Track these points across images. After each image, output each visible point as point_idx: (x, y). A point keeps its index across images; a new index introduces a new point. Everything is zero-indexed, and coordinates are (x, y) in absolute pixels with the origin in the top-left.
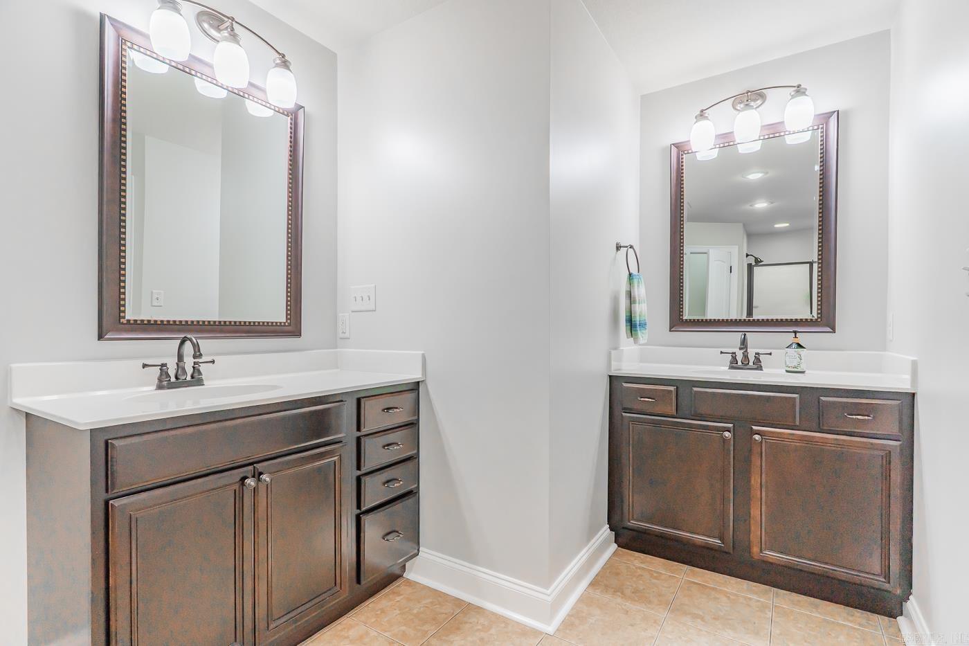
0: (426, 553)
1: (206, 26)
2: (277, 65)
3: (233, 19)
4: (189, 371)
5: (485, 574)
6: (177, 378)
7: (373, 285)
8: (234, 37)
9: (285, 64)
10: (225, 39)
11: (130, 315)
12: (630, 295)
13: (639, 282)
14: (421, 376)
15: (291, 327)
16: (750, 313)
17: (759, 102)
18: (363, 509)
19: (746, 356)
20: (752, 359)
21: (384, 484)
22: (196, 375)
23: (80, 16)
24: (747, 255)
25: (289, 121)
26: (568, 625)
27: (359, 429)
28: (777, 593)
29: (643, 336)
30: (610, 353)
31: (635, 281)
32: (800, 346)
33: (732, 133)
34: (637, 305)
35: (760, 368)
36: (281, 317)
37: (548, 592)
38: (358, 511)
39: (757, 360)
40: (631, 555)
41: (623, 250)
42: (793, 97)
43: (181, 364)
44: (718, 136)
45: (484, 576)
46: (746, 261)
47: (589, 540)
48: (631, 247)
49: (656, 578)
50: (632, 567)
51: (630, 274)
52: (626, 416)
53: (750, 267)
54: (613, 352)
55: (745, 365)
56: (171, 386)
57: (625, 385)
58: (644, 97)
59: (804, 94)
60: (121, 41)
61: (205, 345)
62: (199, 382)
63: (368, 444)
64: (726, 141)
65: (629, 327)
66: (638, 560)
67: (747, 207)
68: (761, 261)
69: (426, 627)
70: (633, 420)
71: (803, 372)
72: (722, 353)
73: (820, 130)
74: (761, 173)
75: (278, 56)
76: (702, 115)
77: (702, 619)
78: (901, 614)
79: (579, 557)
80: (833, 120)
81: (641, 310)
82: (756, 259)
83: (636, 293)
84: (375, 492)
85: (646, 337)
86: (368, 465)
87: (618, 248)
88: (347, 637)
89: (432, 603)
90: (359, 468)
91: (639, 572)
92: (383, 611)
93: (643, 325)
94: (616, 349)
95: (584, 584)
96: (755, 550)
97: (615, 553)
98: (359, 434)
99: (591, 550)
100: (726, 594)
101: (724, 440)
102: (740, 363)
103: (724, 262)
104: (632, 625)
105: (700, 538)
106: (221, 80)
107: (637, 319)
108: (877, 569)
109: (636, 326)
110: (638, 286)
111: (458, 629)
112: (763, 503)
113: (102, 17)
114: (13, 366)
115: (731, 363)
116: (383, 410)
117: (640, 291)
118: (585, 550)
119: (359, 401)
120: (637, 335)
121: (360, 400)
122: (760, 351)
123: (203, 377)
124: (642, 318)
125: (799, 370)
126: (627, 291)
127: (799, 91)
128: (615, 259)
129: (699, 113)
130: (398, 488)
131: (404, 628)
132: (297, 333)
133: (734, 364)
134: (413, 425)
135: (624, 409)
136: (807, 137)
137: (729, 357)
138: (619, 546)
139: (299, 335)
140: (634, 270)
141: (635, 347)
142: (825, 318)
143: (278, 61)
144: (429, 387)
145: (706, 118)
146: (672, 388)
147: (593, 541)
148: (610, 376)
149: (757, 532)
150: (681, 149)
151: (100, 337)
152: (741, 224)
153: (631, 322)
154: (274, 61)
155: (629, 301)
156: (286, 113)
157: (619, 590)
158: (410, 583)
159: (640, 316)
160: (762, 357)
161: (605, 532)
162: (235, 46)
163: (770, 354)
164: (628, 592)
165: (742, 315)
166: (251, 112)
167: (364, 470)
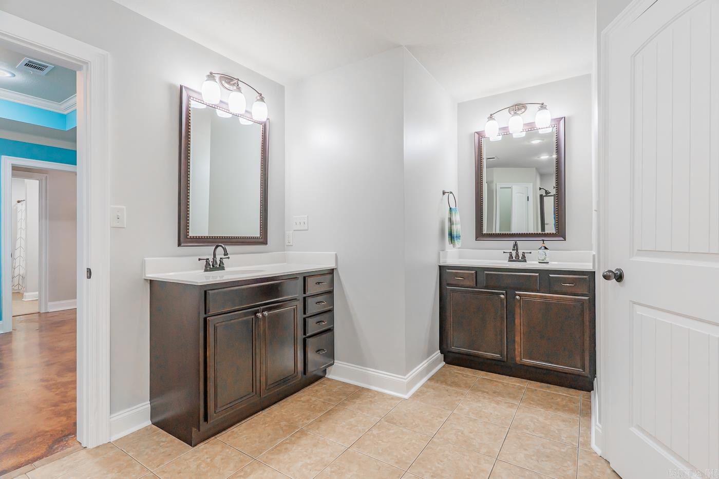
0: (337, 363)
1: (223, 82)
2: (258, 100)
3: (238, 80)
4: (218, 262)
5: (371, 371)
6: (213, 266)
7: (306, 216)
8: (239, 89)
9: (262, 99)
10: (235, 90)
11: (191, 234)
12: (450, 220)
13: (455, 213)
14: (334, 266)
15: (263, 240)
16: (543, 229)
17: (523, 110)
18: (307, 335)
19: (517, 254)
20: (521, 256)
21: (317, 323)
22: (221, 265)
23: (171, 87)
24: (540, 189)
25: (262, 127)
26: (416, 395)
27: (305, 293)
28: (530, 383)
29: (458, 243)
30: (439, 253)
31: (453, 212)
32: (546, 248)
33: (508, 127)
34: (455, 226)
35: (525, 261)
36: (257, 234)
37: (405, 377)
38: (305, 336)
39: (524, 256)
40: (453, 367)
41: (447, 194)
42: (540, 110)
43: (215, 259)
44: (500, 129)
45: (370, 372)
46: (539, 193)
47: (428, 356)
48: (451, 193)
49: (466, 377)
50: (452, 372)
51: (450, 208)
52: (449, 288)
53: (542, 197)
54: (441, 252)
55: (517, 260)
56: (211, 270)
57: (448, 271)
58: (459, 104)
59: (545, 108)
60: (189, 97)
61: (228, 248)
62: (223, 269)
63: (310, 301)
64: (505, 131)
65: (450, 238)
66: (455, 369)
67: (536, 158)
68: (549, 193)
69: (341, 397)
70: (453, 291)
71: (548, 263)
72: (504, 252)
73: (555, 128)
74: (539, 140)
75: (258, 95)
76: (491, 117)
77: (487, 393)
78: (593, 390)
79: (422, 364)
80: (562, 122)
81: (457, 228)
82: (546, 191)
83: (454, 219)
84: (313, 327)
85: (460, 244)
86: (309, 313)
87: (444, 193)
88: (301, 400)
89: (343, 387)
90: (305, 313)
91: (457, 374)
92: (317, 391)
93: (458, 237)
94: (443, 250)
95: (425, 379)
96: (518, 359)
97: (443, 367)
98: (305, 295)
99: (429, 362)
100: (502, 383)
101: (501, 300)
102: (514, 259)
103: (523, 194)
104: (449, 395)
105: (490, 355)
106: (231, 111)
107: (455, 234)
108: (579, 365)
109: (454, 238)
110: (455, 215)
111: (358, 397)
112: (522, 334)
113: (181, 87)
114: (146, 259)
115: (509, 258)
116: (316, 284)
117: (456, 218)
118: (426, 361)
119: (304, 278)
120: (454, 242)
121: (306, 278)
122: (525, 251)
123: (225, 266)
124: (458, 233)
125: (545, 261)
126: (449, 218)
127: (543, 107)
128: (442, 200)
129: (489, 116)
130: (324, 326)
131: (329, 397)
132: (265, 242)
133: (511, 259)
134: (331, 292)
135: (448, 284)
136: (550, 130)
137: (508, 255)
138: (446, 363)
139: (266, 243)
140: (453, 206)
141: (455, 250)
142: (560, 232)
143: (259, 98)
144: (339, 272)
145: (494, 119)
146: (473, 272)
147: (430, 358)
148: (440, 266)
149: (518, 349)
150: (480, 135)
151: (179, 245)
152: (535, 168)
153: (451, 235)
154: (256, 98)
155: (450, 224)
156: (260, 123)
157: (445, 382)
158: (329, 379)
159: (456, 232)
160: (526, 255)
161: (438, 354)
162: (239, 93)
163: (530, 253)
164: (449, 383)
165: (537, 229)
166: (241, 123)
167: (308, 314)
